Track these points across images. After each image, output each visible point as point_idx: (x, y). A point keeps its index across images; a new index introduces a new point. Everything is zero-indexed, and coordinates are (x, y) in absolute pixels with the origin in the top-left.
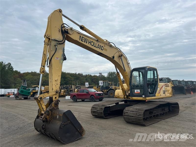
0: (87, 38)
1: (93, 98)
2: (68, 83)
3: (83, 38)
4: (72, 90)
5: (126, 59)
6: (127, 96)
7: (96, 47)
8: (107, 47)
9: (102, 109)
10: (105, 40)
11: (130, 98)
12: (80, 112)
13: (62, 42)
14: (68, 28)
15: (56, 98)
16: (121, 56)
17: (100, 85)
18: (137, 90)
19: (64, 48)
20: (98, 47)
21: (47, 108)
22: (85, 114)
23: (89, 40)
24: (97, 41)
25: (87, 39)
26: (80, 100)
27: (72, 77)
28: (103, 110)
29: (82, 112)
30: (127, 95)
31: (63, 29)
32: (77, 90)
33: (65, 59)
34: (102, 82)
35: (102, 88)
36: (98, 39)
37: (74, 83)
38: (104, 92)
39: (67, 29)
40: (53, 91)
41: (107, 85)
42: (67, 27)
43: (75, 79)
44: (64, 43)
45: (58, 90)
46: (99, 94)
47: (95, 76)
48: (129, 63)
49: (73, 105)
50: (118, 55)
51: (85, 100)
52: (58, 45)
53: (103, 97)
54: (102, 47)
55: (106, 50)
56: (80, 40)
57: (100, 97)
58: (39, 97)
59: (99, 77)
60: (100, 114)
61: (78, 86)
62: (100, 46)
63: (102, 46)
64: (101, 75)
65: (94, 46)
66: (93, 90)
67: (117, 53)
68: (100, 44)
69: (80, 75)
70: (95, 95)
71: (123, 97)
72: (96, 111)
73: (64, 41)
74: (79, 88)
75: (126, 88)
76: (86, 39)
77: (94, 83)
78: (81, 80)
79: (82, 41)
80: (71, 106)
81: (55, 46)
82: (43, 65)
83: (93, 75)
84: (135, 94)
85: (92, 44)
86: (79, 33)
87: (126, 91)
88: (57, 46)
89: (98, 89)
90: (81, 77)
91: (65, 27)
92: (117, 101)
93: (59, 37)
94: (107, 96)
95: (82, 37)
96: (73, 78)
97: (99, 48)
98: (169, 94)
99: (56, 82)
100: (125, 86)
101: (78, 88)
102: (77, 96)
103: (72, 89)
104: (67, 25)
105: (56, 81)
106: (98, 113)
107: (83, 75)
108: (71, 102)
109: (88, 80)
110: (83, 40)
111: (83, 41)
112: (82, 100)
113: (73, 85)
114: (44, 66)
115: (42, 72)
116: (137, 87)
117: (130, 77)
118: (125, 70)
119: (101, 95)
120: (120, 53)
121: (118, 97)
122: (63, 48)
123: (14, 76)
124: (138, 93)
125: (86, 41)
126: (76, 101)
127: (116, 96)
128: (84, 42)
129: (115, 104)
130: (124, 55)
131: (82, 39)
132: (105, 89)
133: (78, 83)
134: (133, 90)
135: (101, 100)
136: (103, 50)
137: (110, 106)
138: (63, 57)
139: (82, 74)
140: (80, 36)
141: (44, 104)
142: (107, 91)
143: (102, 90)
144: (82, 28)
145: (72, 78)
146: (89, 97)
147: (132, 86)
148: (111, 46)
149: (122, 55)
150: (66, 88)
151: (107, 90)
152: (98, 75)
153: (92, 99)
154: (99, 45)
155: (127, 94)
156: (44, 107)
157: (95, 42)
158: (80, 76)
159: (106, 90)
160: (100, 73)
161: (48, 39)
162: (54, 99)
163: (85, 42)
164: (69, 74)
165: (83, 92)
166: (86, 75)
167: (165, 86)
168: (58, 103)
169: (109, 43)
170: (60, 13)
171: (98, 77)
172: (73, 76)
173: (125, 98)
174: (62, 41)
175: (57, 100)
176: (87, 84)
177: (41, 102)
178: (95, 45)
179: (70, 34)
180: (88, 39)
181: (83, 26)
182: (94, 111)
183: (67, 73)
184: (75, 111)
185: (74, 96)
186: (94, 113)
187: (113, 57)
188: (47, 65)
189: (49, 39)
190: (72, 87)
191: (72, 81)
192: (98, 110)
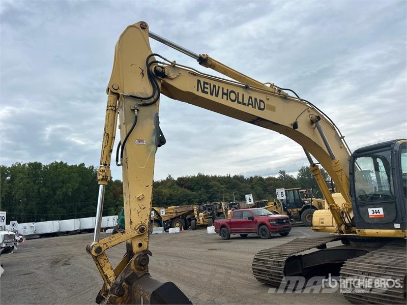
0: (217, 84)
1: (264, 230)
2: (215, 198)
3: (207, 84)
4: (222, 213)
5: (332, 126)
6: (346, 225)
7: (245, 104)
8: (274, 101)
9: (281, 266)
10: (269, 85)
11: (356, 233)
12: (231, 268)
13: (152, 100)
14: (164, 63)
15: (140, 245)
16: (317, 121)
17: (279, 197)
18: (374, 209)
19: (158, 114)
20: (249, 104)
21: (116, 276)
22: (241, 275)
23: (223, 88)
24: (246, 88)
25: (219, 87)
26: (238, 235)
27: (221, 184)
28: (283, 267)
29: (234, 269)
30: (347, 222)
31: (153, 68)
32: (231, 211)
33: (161, 141)
34: (283, 190)
35: (286, 206)
36: (248, 85)
37: (228, 197)
38: (292, 214)
39: (162, 67)
40: (133, 225)
41: (297, 197)
42: (162, 61)
43: (227, 188)
44: (157, 103)
45: (147, 224)
46: (279, 221)
47: (270, 179)
48: (343, 137)
49: (220, 249)
50: (309, 119)
51: (249, 235)
52: (141, 109)
53: (288, 227)
54: (262, 103)
55: (273, 109)
56: (198, 90)
57: (280, 227)
58: (94, 248)
59: (280, 179)
60: (275, 276)
61: (233, 204)
62: (256, 99)
63: (261, 101)
64: (284, 175)
65: (239, 102)
66: (263, 211)
67: (306, 114)
68: (254, 95)
69: (239, 179)
70: (268, 223)
71: (335, 228)
72: (265, 269)
73: (156, 97)
74: (235, 207)
75: (340, 206)
76: (214, 86)
77: (269, 194)
78: (240, 188)
79: (203, 91)
80: (214, 251)
81: (133, 110)
82: (104, 162)
83: (265, 177)
84: (370, 221)
85: (233, 96)
86: (194, 74)
87: (343, 213)
88: (138, 110)
89: (277, 208)
90: (240, 183)
91: (157, 62)
92: (321, 239)
93: (144, 88)
94: (300, 222)
95: (205, 83)
96: (224, 186)
97: (252, 105)
99: (140, 203)
100: (339, 199)
101: (233, 206)
102: (228, 226)
103: (221, 210)
104: (161, 57)
105: (139, 199)
106: (272, 275)
107: (245, 177)
108: (218, 241)
109: (255, 188)
110: (206, 90)
111: (207, 93)
112: (241, 235)
113: (226, 200)
114: (105, 165)
115: (102, 179)
116: (374, 200)
117: (350, 174)
118: (333, 158)
119: (284, 221)
120: (312, 112)
121: (323, 229)
122: (154, 115)
123: (114, 191)
124: (380, 218)
125: (214, 91)
126: (229, 238)
127: (317, 228)
128: (209, 93)
129: (316, 250)
130: (324, 118)
131: (204, 87)
132: (292, 208)
133: (236, 196)
134: (361, 209)
135: (284, 234)
136: (263, 109)
137: (303, 253)
138: (157, 136)
139: (242, 177)
140: (199, 81)
141: (108, 265)
142: (299, 211)
143: (285, 210)
144: (203, 61)
145: (221, 186)
146: (255, 227)
147: (359, 199)
148: (285, 98)
149: (319, 118)
150: (209, 209)
151: (299, 209)
152: (277, 176)
153: (264, 233)
154: (250, 98)
155: (346, 219)
156: (110, 273)
157: (241, 92)
158: (238, 182)
159: (295, 210)
160: (281, 172)
161: (115, 97)
162: (136, 248)
163: (212, 94)
164: (214, 178)
165: (241, 217)
166: (251, 178)
168: (147, 260)
169: (279, 91)
170: (142, 31)
171: (277, 180)
172: (224, 182)
173: (341, 232)
174: (153, 96)
175: (143, 251)
176: (250, 199)
177: (101, 261)
178: (240, 100)
179: (172, 79)
180: (221, 85)
181: (205, 57)
182: (261, 270)
183: (210, 176)
184: (220, 266)
185: (223, 226)
186: (260, 273)
187: (295, 125)
188: (117, 160)
189: (118, 95)
190: (221, 207)
191: (222, 192)
192: (269, 268)
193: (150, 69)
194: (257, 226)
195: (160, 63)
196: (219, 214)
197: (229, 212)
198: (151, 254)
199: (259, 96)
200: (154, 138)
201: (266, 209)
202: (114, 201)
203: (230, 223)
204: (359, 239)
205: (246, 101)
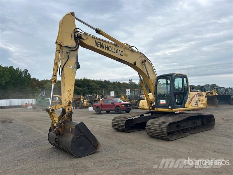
0: (104, 43)
1: (118, 109)
2: (93, 92)
3: (99, 42)
4: (97, 100)
5: (151, 65)
6: (152, 107)
7: (115, 53)
8: (127, 52)
9: (124, 122)
10: (126, 44)
11: (155, 110)
12: (102, 125)
13: (75, 49)
14: (81, 32)
15: (69, 109)
16: (145, 62)
17: (127, 94)
18: (163, 100)
19: (77, 55)
20: (116, 52)
21: (59, 120)
22: (106, 127)
23: (106, 45)
24: (116, 45)
25: (104, 44)
26: (105, 112)
27: (97, 85)
28: (125, 123)
29: (103, 125)
30: (153, 105)
31: (76, 34)
32: (102, 99)
33: (78, 67)
34: (129, 90)
35: (130, 98)
37: (100, 92)
38: (133, 102)
39: (81, 34)
40: (66, 102)
41: (136, 94)
42: (81, 31)
43: (100, 87)
44: (77, 50)
45: (71, 101)
46: (126, 105)
47: (124, 83)
48: (155, 70)
49: (96, 118)
50: (141, 61)
51: (110, 112)
52: (71, 52)
53: (130, 108)
54: (122, 53)
55: (126, 55)
56: (95, 45)
57: (127, 108)
58: (51, 109)
59: (129, 84)
60: (121, 127)
61: (103, 96)
62: (119, 51)
63: (122, 51)
64: (132, 82)
65: (112, 52)
67: (140, 58)
68: (119, 49)
69: (107, 82)
70: (120, 106)
71: (148, 108)
72: (117, 124)
73: (77, 47)
74: (104, 98)
75: (151, 99)
76: (102, 44)
77: (122, 91)
78: (108, 88)
79: (97, 46)
80: (93, 118)
81: (67, 53)
82: (54, 74)
83: (121, 82)
84: (160, 105)
85: (110, 49)
86: (94, 38)
87: (152, 102)
88: (69, 53)
89: (126, 99)
90: (108, 85)
91: (78, 32)
92: (142, 112)
93: (72, 43)
95: (98, 42)
96: (98, 86)
97: (118, 53)
98: (203, 105)
99: (69, 93)
100: (151, 96)
101: (103, 97)
102: (100, 107)
103: (96, 99)
104: (80, 29)
105: (69, 91)
106: (120, 126)
107: (111, 82)
108: (94, 114)
109: (115, 88)
110: (98, 45)
111: (99, 47)
112: (106, 111)
113: (99, 94)
114: (55, 76)
115: (54, 82)
116: (163, 97)
117: (155, 85)
118: (149, 78)
119: (128, 105)
120: (143, 58)
121: (143, 108)
122: (76, 56)
123: (32, 84)
124: (164, 104)
125: (102, 46)
126: (100, 113)
127: (141, 108)
128: (100, 47)
129: (139, 116)
130: (148, 60)
131: (98, 44)
132: (133, 99)
133: (105, 92)
134: (158, 100)
135: (128, 111)
136: (122, 55)
137: (134, 118)
138: (77, 65)
139: (109, 82)
140: (96, 41)
141: (56, 116)
142: (137, 101)
143: (129, 100)
144: (98, 31)
145: (97, 86)
146: (114, 108)
148: (132, 51)
150: (90, 98)
151: (136, 100)
152: (128, 82)
153: (118, 111)
154: (117, 50)
156: (57, 119)
157: (113, 47)
158: (107, 84)
159: (134, 100)
160: (130, 80)
161: (60, 46)
162: (67, 110)
163: (101, 47)
164: (93, 81)
165: (107, 103)
166: (114, 82)
167: (197, 95)
168: (71, 115)
169: (130, 47)
170: (72, 16)
171: (127, 84)
172: (99, 83)
173: (150, 110)
174: (76, 47)
175: (70, 112)
176: (112, 93)
177: (53, 114)
178: (113, 51)
179: (84, 40)
180: (105, 44)
181: (99, 30)
182: (115, 124)
183: (91, 80)
184: (96, 124)
185: (98, 107)
186: (115, 126)
187: (135, 63)
188: (59, 74)
189: (61, 46)
190: (96, 97)
191: (97, 89)
192: (119, 123)
193: (75, 34)
194: (115, 107)
195: (80, 32)
196: (95, 101)
197: (101, 100)
198: (73, 113)
199: (121, 50)
200: (76, 66)
201: (120, 99)
202: (32, 90)
203: (102, 106)
204: (157, 113)
205: (115, 51)
